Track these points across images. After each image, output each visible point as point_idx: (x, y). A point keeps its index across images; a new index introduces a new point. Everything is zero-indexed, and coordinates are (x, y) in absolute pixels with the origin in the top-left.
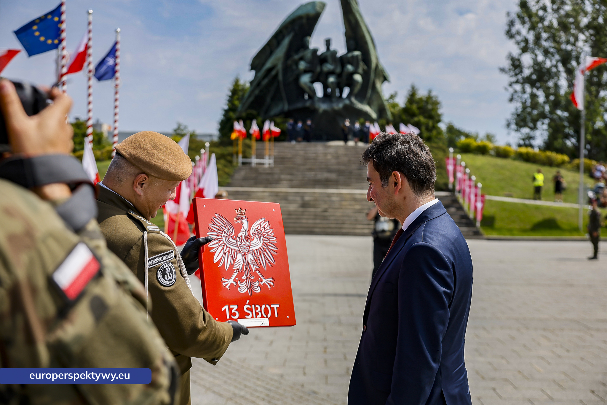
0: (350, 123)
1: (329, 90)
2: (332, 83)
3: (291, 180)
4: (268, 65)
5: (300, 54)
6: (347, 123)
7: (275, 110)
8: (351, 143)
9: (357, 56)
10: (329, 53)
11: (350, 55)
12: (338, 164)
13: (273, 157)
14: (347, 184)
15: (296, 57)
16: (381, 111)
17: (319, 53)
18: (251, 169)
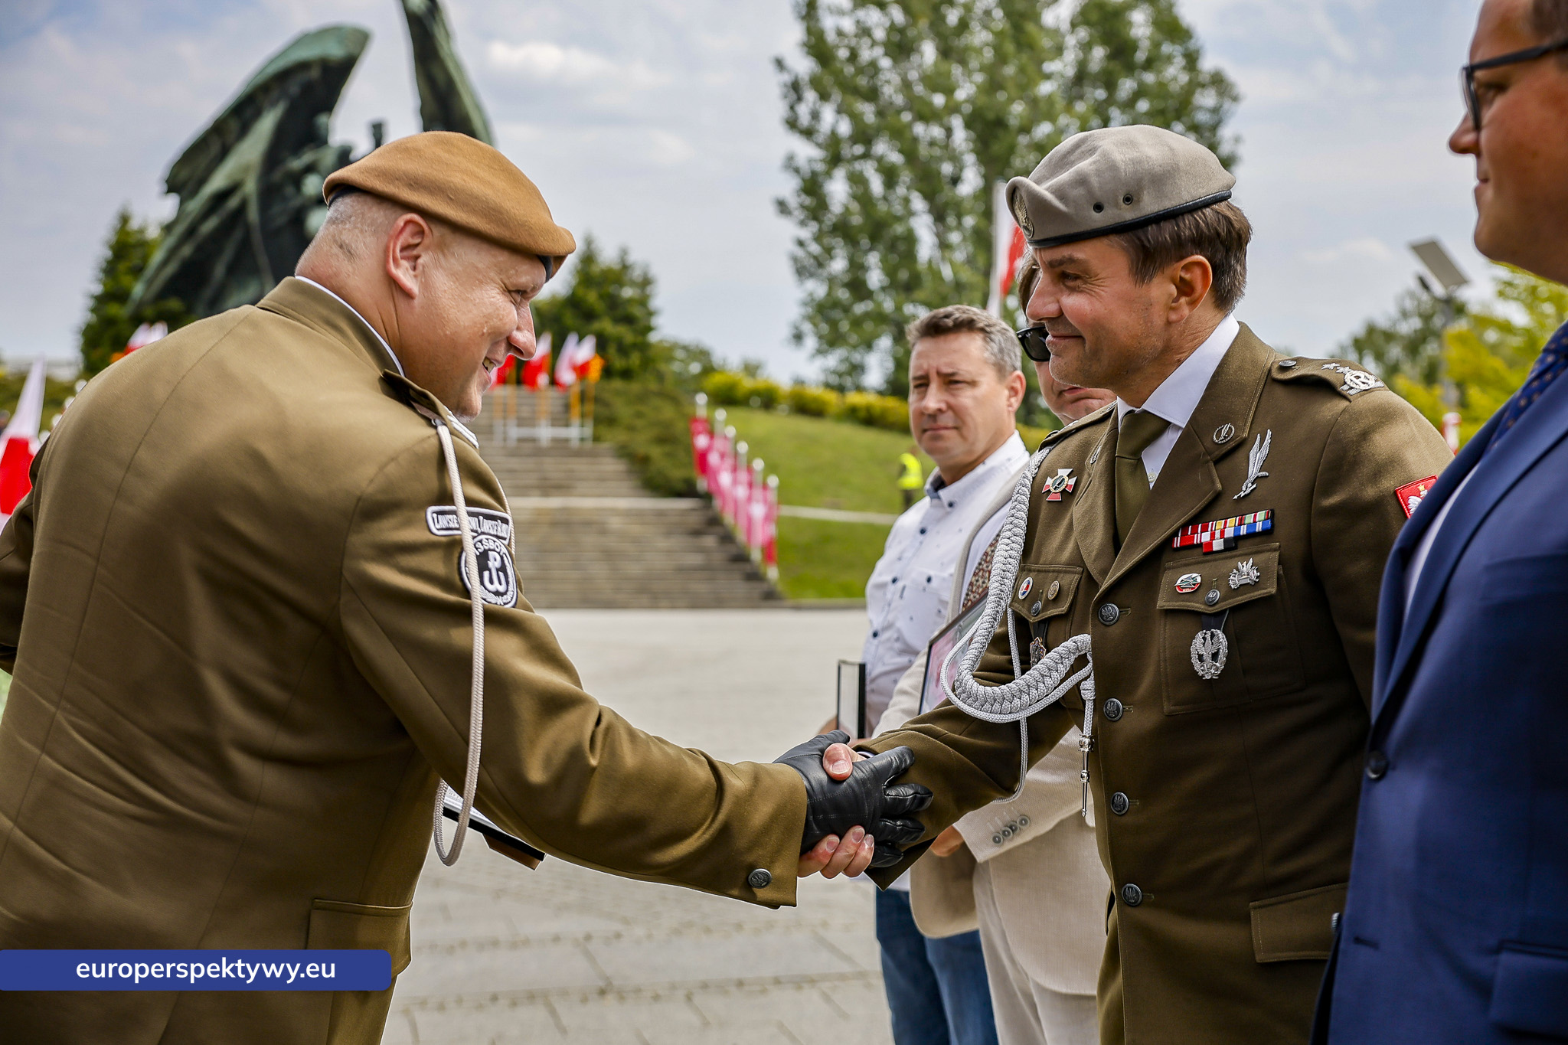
4: (218, 181)
5: (307, 158)
15: (296, 164)
17: (355, 155)
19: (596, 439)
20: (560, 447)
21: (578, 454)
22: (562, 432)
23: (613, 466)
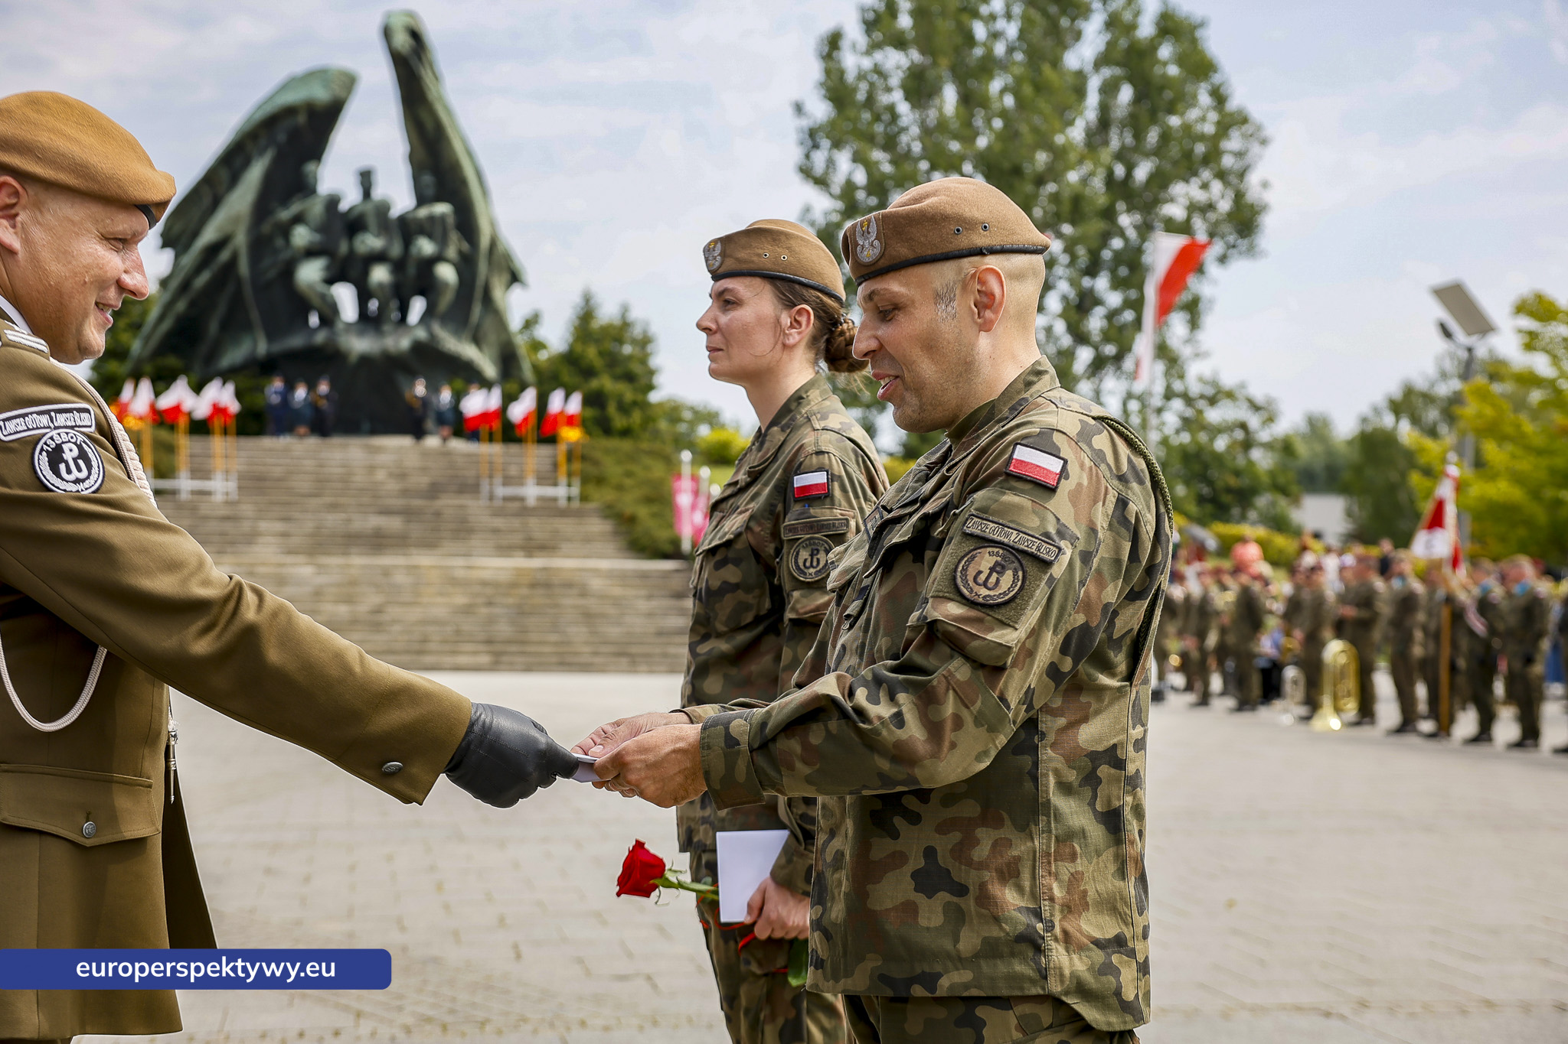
0: (426, 387)
1: (373, 305)
2: (381, 285)
3: (285, 535)
4: (209, 235)
5: (295, 208)
6: (420, 389)
7: (234, 355)
8: (432, 442)
9: (442, 218)
10: (369, 207)
11: (423, 212)
12: (405, 493)
13: (234, 476)
14: (429, 544)
15: (285, 215)
16: (508, 360)
17: (344, 206)
18: (180, 507)
19: (584, 498)
20: (548, 508)
21: (563, 513)
22: (549, 491)
23: (598, 526)
